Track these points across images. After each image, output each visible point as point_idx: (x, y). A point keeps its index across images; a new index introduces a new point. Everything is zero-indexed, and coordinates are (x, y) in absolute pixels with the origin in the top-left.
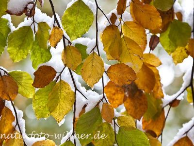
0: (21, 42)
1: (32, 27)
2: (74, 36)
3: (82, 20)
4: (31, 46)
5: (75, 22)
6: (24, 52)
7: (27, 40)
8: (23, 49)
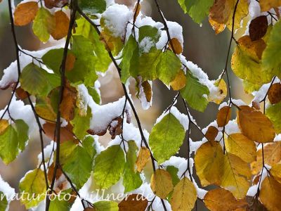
0: (110, 165)
1: (122, 146)
2: (162, 158)
3: (172, 138)
4: (122, 169)
5: (163, 141)
6: (114, 176)
7: (117, 162)
8: (113, 173)
